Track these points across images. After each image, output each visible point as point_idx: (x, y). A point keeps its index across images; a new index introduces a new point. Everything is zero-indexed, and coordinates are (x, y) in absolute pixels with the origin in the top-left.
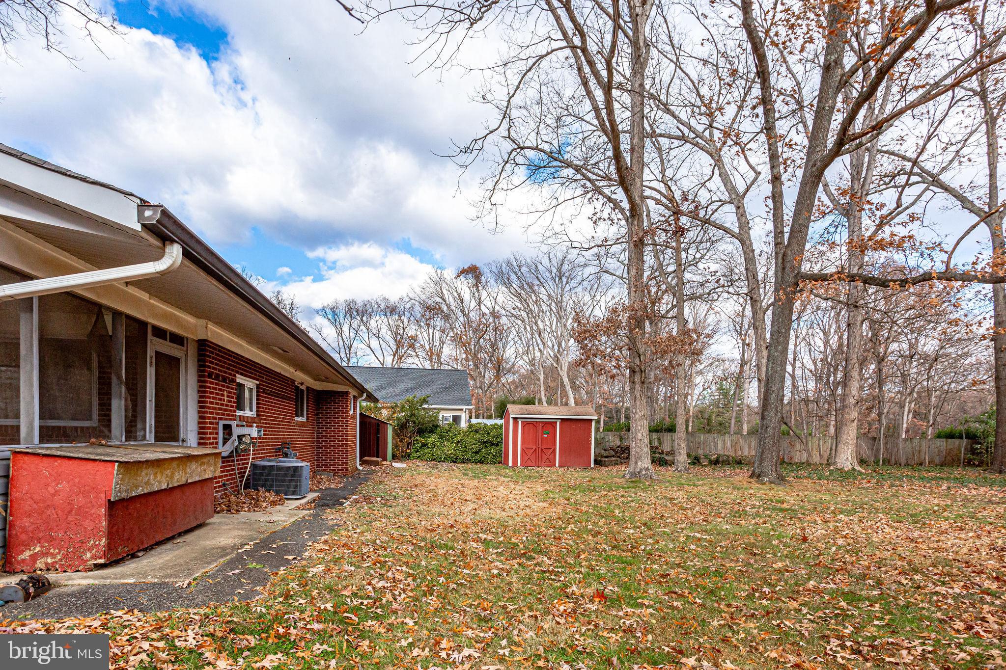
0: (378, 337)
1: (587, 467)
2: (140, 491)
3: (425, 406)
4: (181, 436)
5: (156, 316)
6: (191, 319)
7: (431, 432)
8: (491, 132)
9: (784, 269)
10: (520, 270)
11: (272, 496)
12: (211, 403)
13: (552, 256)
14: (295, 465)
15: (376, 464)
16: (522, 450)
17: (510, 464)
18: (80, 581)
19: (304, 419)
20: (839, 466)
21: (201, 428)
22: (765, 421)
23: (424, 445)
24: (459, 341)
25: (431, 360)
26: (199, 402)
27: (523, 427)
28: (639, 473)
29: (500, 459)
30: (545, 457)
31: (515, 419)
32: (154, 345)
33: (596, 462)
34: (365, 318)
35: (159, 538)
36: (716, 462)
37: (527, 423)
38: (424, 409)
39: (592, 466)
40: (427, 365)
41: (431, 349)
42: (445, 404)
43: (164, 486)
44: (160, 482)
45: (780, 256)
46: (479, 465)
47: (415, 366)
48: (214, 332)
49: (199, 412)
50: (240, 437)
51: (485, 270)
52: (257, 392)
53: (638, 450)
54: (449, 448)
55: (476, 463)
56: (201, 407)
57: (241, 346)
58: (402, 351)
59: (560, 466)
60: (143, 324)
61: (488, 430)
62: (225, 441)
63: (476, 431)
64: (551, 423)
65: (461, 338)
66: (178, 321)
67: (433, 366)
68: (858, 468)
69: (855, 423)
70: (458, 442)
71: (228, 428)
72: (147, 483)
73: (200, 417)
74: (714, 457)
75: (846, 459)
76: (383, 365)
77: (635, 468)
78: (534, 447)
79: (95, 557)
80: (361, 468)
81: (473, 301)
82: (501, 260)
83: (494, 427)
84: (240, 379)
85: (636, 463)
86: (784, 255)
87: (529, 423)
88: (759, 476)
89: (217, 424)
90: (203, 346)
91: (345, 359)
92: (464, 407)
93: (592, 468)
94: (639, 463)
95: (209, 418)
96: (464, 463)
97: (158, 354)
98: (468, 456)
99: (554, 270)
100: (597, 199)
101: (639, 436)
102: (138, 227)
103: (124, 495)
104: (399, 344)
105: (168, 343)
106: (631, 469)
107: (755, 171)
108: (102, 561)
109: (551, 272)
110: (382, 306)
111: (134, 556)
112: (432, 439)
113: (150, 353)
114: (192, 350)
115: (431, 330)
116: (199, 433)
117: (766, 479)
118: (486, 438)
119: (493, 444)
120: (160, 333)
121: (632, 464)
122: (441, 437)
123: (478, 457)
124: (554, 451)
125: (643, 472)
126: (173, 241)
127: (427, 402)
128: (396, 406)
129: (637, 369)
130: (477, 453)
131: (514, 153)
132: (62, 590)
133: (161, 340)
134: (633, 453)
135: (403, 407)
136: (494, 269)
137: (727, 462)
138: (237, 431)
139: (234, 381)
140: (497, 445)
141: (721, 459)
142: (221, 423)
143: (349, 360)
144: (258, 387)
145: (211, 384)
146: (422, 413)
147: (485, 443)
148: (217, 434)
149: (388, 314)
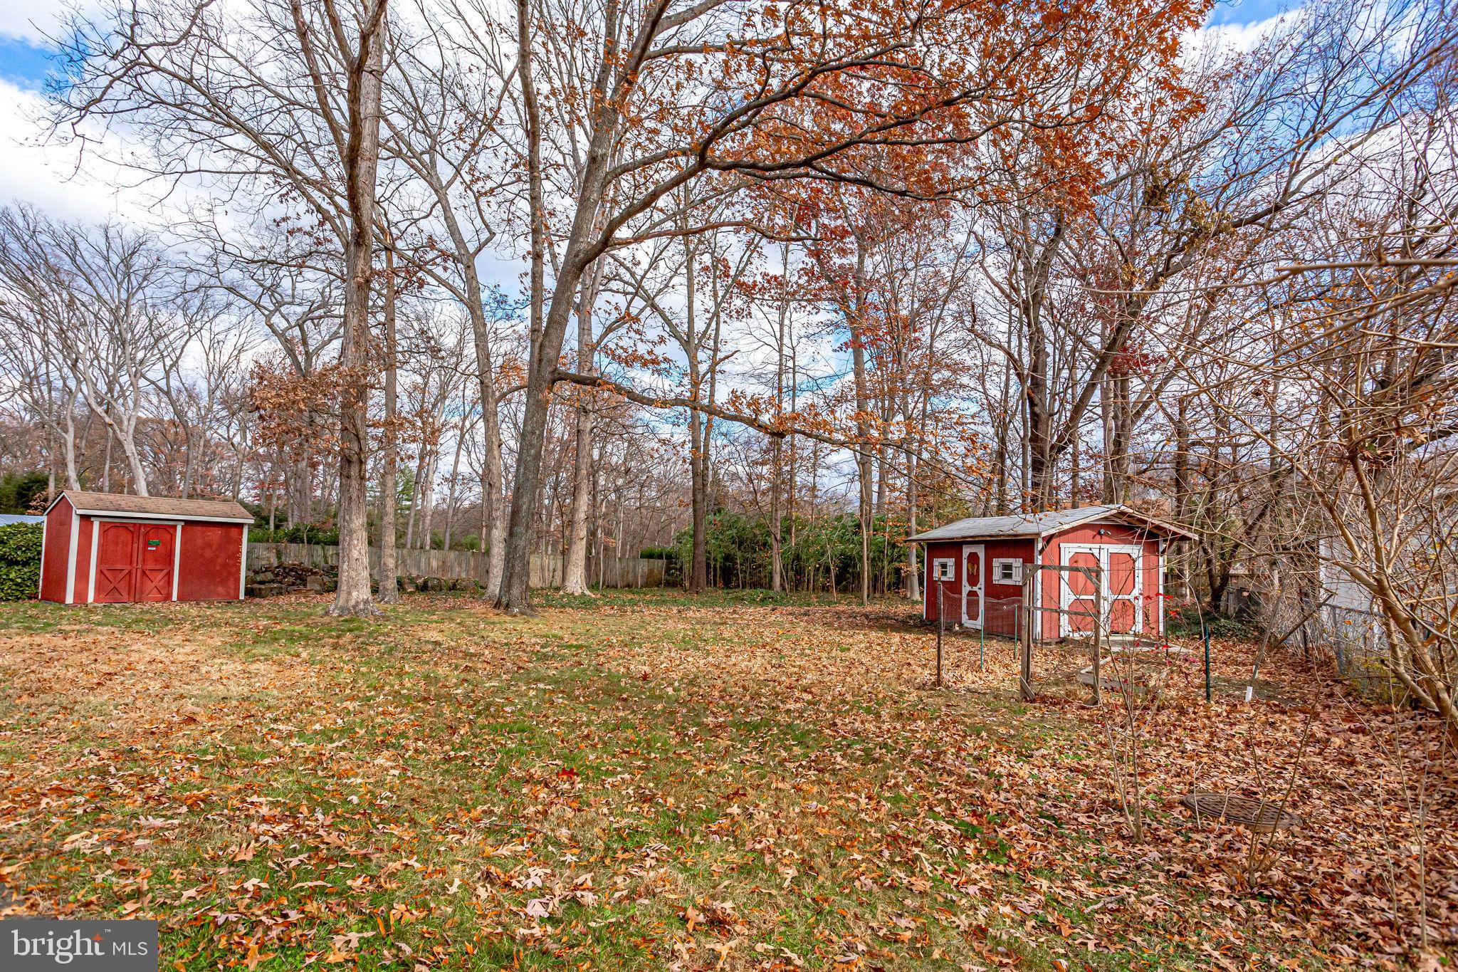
1: (231, 599)
9: (540, 360)
13: (112, 233)
16: (99, 573)
17: (70, 600)
20: (569, 590)
22: (515, 539)
27: (103, 532)
28: (354, 607)
30: (150, 585)
31: (85, 518)
33: (250, 593)
36: (424, 588)
37: (113, 527)
39: (242, 597)
45: (537, 345)
53: (353, 574)
59: (182, 598)
64: (166, 528)
68: (587, 592)
69: (584, 541)
74: (420, 581)
75: (576, 582)
77: (347, 601)
78: (128, 568)
85: (349, 593)
86: (541, 345)
87: (116, 526)
88: (507, 606)
93: (241, 602)
94: (355, 594)
99: (115, 260)
100: (294, 199)
101: (355, 554)
106: (341, 602)
107: (490, 231)
109: (107, 260)
117: (516, 610)
121: (343, 596)
124: (168, 573)
125: (361, 607)
129: (355, 458)
134: (344, 577)
137: (439, 588)
141: (430, 584)
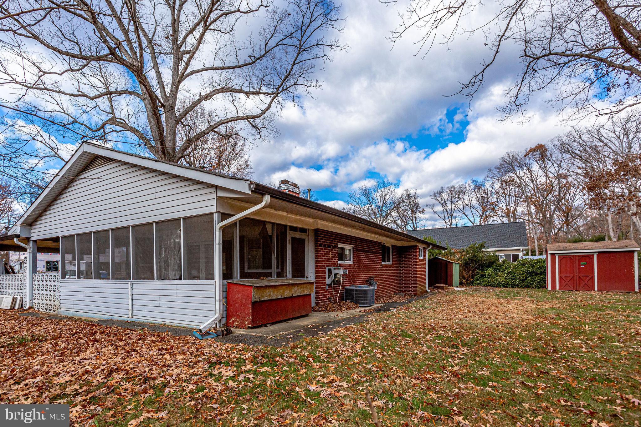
0: (470, 206)
1: (630, 291)
2: (266, 298)
3: (483, 250)
4: (306, 275)
5: (292, 222)
6: (310, 220)
7: (489, 266)
8: (488, 66)
10: (581, 138)
11: (351, 305)
12: (321, 258)
14: (364, 288)
15: (442, 288)
16: (561, 278)
17: (550, 288)
18: (242, 332)
19: (390, 263)
21: (316, 271)
23: (483, 276)
24: (528, 201)
25: (508, 216)
26: (316, 258)
27: (560, 260)
29: (542, 285)
30: (584, 284)
31: (553, 255)
32: (290, 235)
34: (460, 196)
35: (278, 319)
37: (563, 258)
38: (482, 251)
39: (637, 290)
40: (506, 220)
41: (508, 209)
42: (506, 247)
43: (279, 297)
44: (276, 295)
46: (526, 290)
47: (496, 222)
48: (322, 224)
49: (316, 263)
50: (335, 275)
51: (549, 146)
52: (353, 251)
54: (501, 277)
55: (523, 288)
56: (316, 261)
57: (341, 229)
58: (486, 214)
59: (600, 291)
60: (285, 226)
61: (533, 264)
62: (329, 276)
63: (524, 265)
64: (588, 256)
65: (531, 199)
66: (302, 222)
67: (509, 220)
70: (509, 273)
71: (330, 270)
72: (270, 295)
73: (316, 266)
76: (473, 224)
78: (572, 275)
79: (248, 324)
80: (429, 291)
81: (540, 171)
82: (562, 135)
83: (540, 261)
84: (340, 245)
89: (325, 268)
90: (317, 232)
91: (449, 223)
92: (521, 248)
93: (636, 293)
95: (320, 266)
96: (513, 287)
97: (293, 239)
98: (517, 283)
102: (250, 192)
103: (258, 300)
104: (484, 210)
105: (298, 233)
108: (250, 326)
110: (472, 186)
111: (266, 326)
112: (489, 271)
113: (289, 238)
114: (311, 235)
115: (507, 197)
116: (316, 273)
118: (531, 269)
119: (537, 274)
120: (293, 229)
122: (496, 270)
123: (525, 283)
124: (593, 278)
126: (265, 194)
127: (484, 247)
128: (464, 251)
130: (523, 280)
131: (532, 64)
132: (235, 334)
133: (295, 232)
135: (467, 251)
136: (556, 143)
138: (334, 272)
139: (336, 247)
140: (541, 274)
142: (327, 268)
143: (451, 223)
144: (353, 248)
145: (321, 250)
146: (481, 254)
147: (530, 274)
148: (325, 273)
149: (476, 190)
